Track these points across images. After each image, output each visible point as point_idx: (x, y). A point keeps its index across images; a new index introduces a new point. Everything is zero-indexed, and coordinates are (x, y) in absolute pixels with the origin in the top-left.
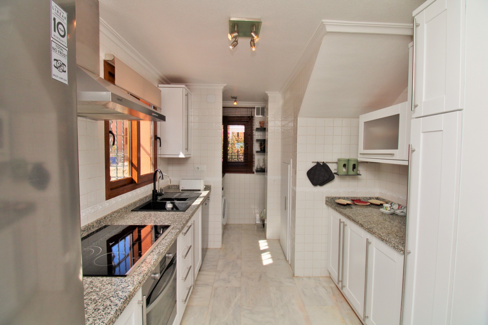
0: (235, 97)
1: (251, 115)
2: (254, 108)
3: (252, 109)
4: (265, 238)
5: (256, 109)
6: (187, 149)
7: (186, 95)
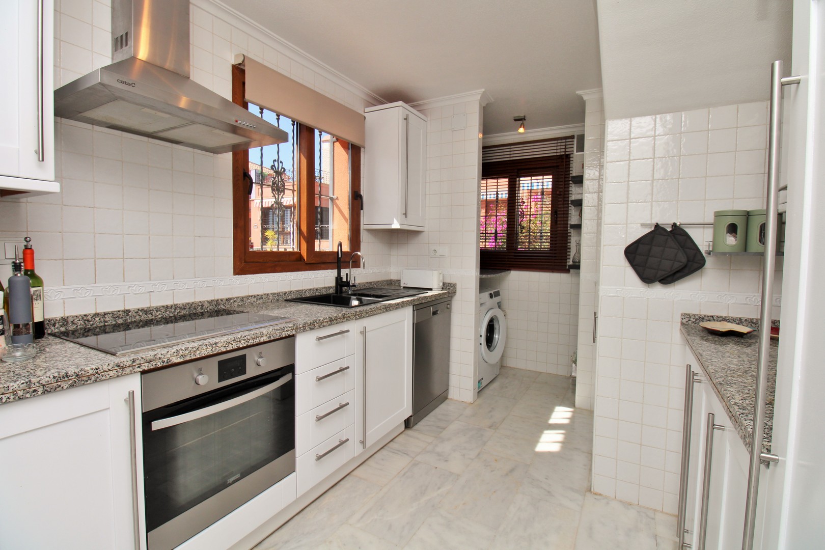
0: (520, 118)
1: (565, 152)
2: (572, 137)
3: (568, 140)
4: (572, 404)
5: (575, 140)
6: (405, 214)
7: (405, 119)
